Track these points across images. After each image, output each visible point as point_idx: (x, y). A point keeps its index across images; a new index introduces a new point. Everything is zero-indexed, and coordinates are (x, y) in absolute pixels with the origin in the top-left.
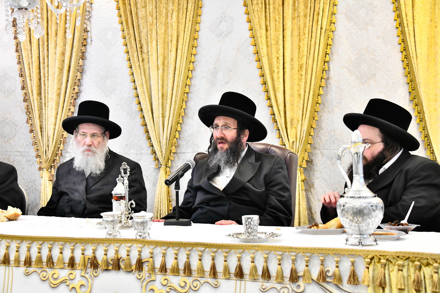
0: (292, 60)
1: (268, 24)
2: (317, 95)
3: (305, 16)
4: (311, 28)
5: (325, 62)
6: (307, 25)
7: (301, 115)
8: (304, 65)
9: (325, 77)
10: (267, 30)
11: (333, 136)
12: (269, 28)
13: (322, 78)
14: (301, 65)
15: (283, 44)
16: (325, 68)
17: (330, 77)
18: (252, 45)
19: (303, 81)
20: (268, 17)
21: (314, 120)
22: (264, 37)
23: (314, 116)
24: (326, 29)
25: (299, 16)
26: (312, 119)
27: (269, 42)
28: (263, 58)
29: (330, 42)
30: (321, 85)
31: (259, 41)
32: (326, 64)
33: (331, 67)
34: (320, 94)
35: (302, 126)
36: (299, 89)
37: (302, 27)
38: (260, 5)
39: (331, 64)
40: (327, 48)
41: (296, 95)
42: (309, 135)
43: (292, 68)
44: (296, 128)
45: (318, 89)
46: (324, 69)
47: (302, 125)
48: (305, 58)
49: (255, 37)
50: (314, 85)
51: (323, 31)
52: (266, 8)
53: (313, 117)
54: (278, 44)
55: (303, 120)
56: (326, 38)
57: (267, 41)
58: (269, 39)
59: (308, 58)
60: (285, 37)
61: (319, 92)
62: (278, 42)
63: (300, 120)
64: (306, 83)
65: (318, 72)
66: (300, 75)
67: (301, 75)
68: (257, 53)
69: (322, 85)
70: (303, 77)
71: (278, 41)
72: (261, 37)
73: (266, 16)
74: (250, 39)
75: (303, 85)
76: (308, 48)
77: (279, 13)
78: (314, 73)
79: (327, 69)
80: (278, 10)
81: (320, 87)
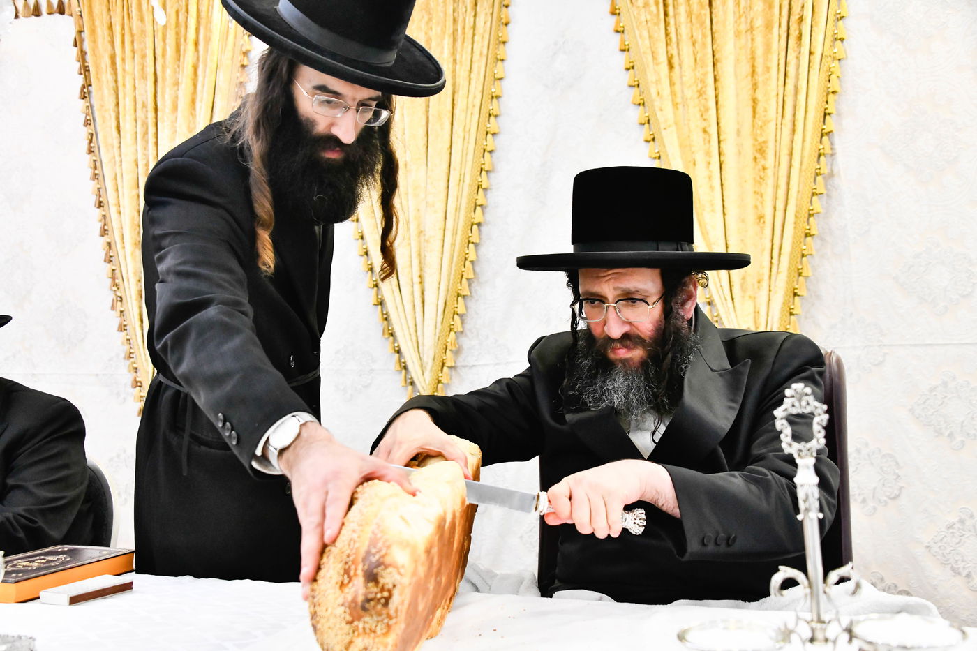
0: (738, 132)
1: (674, 52)
2: (807, 215)
3: (768, 26)
4: (783, 54)
5: (822, 136)
6: (775, 46)
7: (767, 264)
8: (771, 145)
9: (825, 170)
10: (671, 66)
11: (852, 314)
12: (675, 61)
13: (817, 174)
14: (763, 145)
15: (716, 97)
16: (823, 149)
17: (835, 171)
18: (635, 104)
19: (770, 181)
20: (673, 36)
21: (801, 278)
22: (666, 82)
23: (800, 267)
24: (822, 55)
25: (751, 29)
26: (796, 275)
27: (679, 95)
28: (664, 133)
29: (834, 85)
30: (814, 191)
31: (653, 91)
32: (825, 138)
33: (837, 146)
34: (814, 211)
35: (771, 293)
36: (759, 204)
37: (760, 52)
38: (653, 8)
39: (836, 139)
40: (827, 102)
41: (751, 217)
42: (788, 314)
43: (740, 153)
44: (754, 298)
45: (809, 200)
46: (822, 151)
47: (770, 291)
48: (772, 126)
49: (640, 86)
50: (798, 192)
51: (816, 58)
52: (666, 14)
53: (799, 269)
54: (705, 97)
55: (773, 278)
56: (824, 76)
57: (673, 93)
58: (677, 88)
59: (779, 126)
60: (718, 80)
61: (811, 208)
62: (704, 92)
63: (766, 277)
64: (777, 187)
65: (806, 161)
66: (761, 167)
67: (764, 168)
68: (649, 122)
69: (818, 192)
70: (770, 172)
71: (704, 89)
72: (658, 82)
73: (667, 35)
74: (629, 89)
75: (768, 192)
76: (777, 103)
77: (702, 24)
78: (796, 163)
79: (828, 151)
80: (699, 16)
81: (814, 194)
